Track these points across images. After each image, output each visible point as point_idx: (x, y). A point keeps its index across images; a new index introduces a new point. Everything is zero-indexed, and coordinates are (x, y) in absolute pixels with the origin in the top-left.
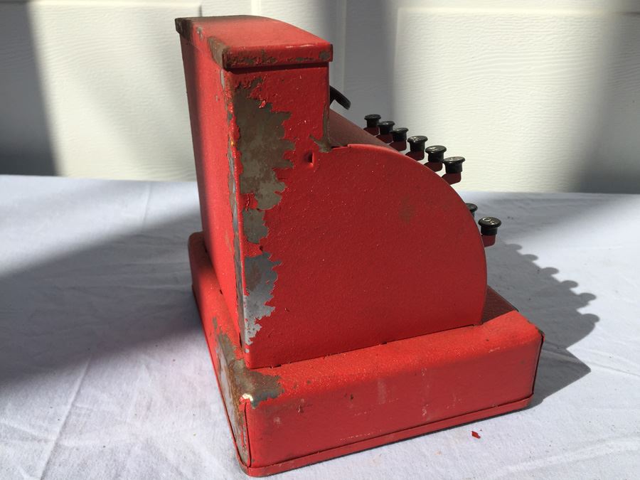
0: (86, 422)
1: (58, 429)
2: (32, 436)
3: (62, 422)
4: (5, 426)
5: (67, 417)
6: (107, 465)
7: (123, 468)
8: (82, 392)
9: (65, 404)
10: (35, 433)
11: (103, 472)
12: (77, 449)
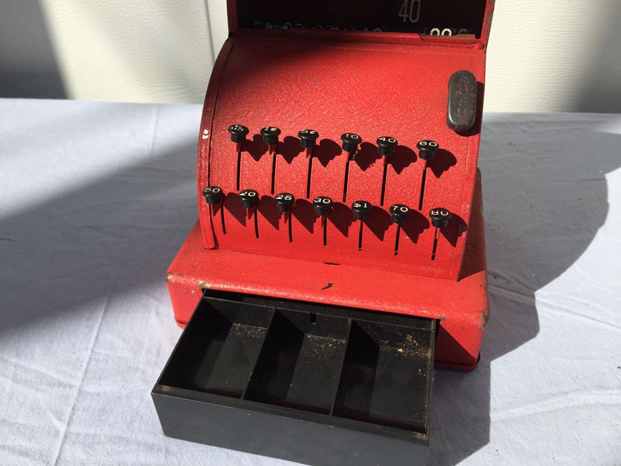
0: (104, 368)
1: (80, 375)
2: (59, 381)
3: (84, 367)
4: (35, 371)
5: (88, 363)
6: (123, 411)
7: (137, 414)
8: (100, 337)
9: (86, 350)
10: (61, 379)
11: (120, 417)
12: (98, 395)
